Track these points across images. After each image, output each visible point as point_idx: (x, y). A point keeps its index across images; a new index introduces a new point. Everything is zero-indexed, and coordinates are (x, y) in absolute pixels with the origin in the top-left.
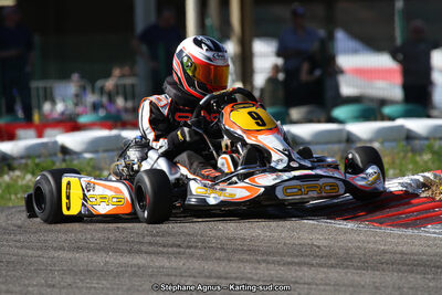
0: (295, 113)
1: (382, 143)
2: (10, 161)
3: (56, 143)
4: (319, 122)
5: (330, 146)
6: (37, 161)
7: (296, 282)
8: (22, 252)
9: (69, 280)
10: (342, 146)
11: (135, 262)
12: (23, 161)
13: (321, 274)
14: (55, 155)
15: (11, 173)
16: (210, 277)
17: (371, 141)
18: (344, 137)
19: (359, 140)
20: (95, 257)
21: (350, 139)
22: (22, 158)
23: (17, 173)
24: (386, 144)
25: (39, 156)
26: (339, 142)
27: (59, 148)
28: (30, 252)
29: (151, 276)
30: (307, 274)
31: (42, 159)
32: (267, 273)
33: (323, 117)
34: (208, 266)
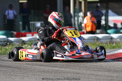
0: (98, 31)
1: (120, 39)
2: (25, 42)
3: (36, 38)
4: (104, 34)
5: (107, 40)
6: (32, 42)
7: (97, 75)
8: (27, 66)
9: (39, 73)
10: (110, 40)
11: (56, 69)
12: (28, 42)
13: (103, 73)
14: (36, 41)
15: (25, 45)
16: (75, 73)
17: (117, 39)
18: (110, 38)
19: (114, 39)
20: (45, 68)
21: (112, 38)
22: (28, 41)
23: (26, 45)
24: (121, 40)
25: (32, 41)
26: (109, 39)
27: (37, 39)
28: (29, 66)
29: (60, 73)
30: (100, 73)
31: (33, 42)
32: (89, 73)
33: (105, 32)
34: (75, 71)
